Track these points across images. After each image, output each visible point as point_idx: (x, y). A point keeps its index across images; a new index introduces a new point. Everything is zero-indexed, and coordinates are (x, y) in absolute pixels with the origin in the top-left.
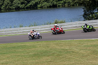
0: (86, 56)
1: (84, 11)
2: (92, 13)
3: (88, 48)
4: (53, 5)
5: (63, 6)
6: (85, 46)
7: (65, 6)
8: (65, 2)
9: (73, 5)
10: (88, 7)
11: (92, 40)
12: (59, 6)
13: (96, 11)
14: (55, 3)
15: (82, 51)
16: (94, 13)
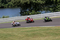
0: (22, 38)
1: (21, 10)
2: (26, 12)
3: (23, 33)
4: (1, 7)
5: (8, 7)
6: (21, 32)
7: (9, 7)
8: (9, 5)
9: (14, 7)
10: (23, 8)
11: (26, 28)
12: (5, 7)
13: (28, 10)
14: (3, 5)
15: (19, 35)
16: (26, 11)
